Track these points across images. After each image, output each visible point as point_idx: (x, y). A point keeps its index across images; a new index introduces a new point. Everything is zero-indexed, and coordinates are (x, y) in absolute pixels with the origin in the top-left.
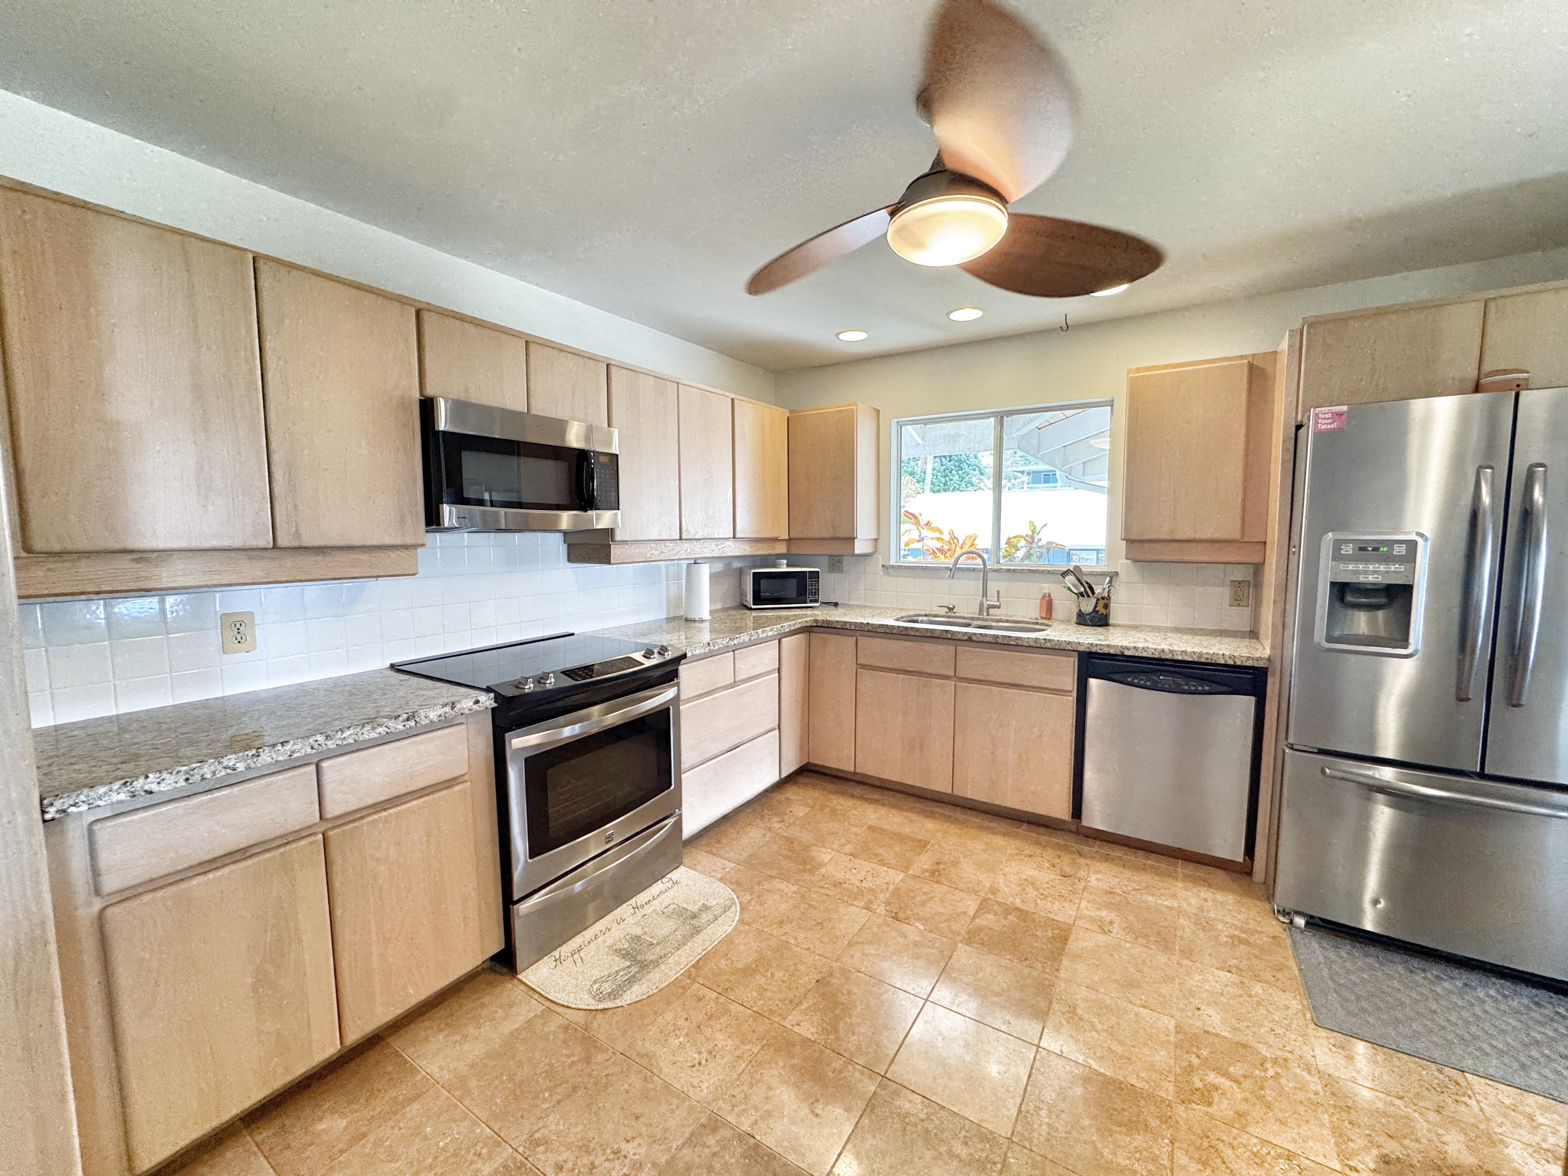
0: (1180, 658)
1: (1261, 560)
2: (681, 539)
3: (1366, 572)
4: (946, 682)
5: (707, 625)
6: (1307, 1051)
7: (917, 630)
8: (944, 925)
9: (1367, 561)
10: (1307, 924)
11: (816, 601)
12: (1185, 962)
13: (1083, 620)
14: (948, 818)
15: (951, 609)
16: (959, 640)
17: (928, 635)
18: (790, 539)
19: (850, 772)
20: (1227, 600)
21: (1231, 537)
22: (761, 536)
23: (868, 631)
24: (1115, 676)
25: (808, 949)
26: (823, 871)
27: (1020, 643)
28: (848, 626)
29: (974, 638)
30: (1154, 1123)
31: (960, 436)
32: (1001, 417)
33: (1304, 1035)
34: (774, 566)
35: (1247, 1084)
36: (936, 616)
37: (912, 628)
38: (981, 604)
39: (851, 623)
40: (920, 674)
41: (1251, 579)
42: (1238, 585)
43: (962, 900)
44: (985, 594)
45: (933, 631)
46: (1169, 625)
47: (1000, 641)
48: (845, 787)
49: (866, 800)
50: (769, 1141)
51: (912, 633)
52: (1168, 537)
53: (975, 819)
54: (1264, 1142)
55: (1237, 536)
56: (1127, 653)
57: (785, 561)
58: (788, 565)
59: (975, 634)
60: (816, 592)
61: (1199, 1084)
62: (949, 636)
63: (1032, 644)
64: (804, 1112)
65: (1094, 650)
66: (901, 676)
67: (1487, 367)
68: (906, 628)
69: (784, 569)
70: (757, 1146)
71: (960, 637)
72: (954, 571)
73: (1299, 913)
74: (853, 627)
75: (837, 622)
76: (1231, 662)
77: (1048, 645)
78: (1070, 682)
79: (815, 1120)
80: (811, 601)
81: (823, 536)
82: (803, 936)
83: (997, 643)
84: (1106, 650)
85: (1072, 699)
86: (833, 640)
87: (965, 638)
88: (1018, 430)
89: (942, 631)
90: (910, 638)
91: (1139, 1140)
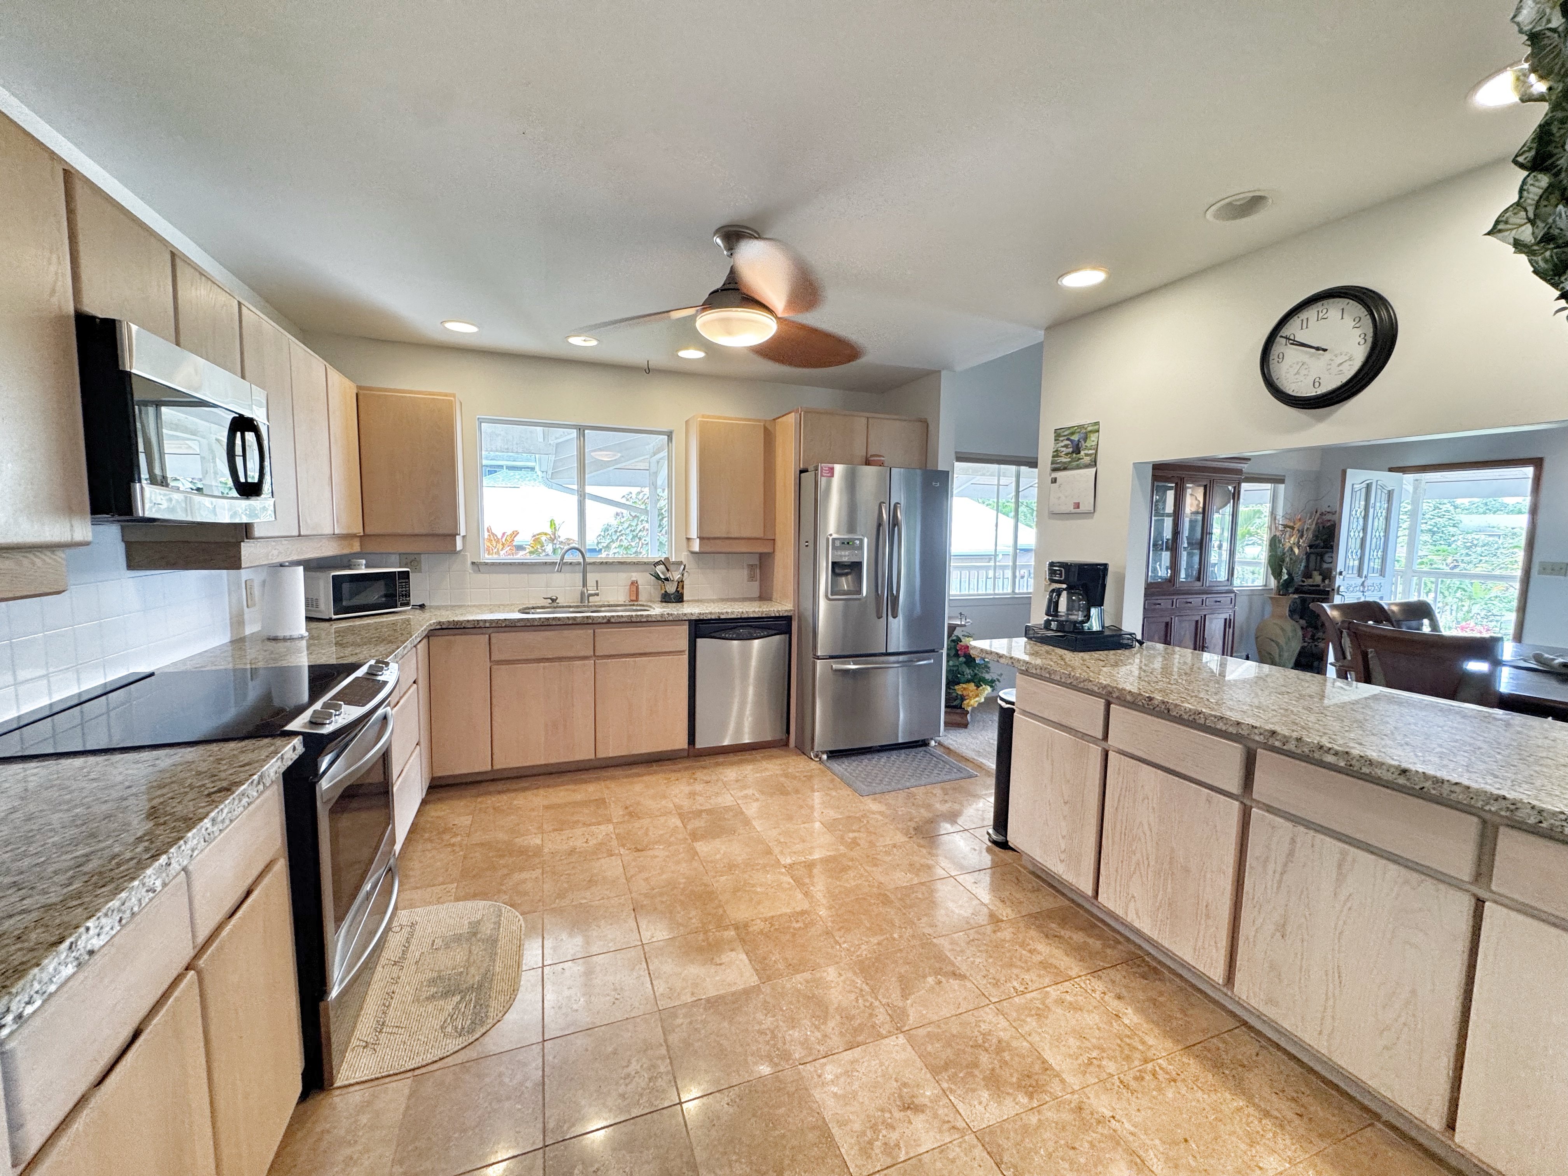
0: (752, 616)
1: (771, 550)
2: (299, 536)
3: (841, 556)
4: (587, 662)
5: (304, 643)
6: (867, 807)
7: (559, 619)
8: (672, 839)
9: (845, 549)
10: (828, 757)
11: (407, 604)
12: (799, 796)
13: (666, 598)
14: (598, 779)
15: (553, 600)
16: (599, 623)
17: (570, 622)
18: (365, 535)
19: (486, 772)
20: (746, 578)
21: (758, 536)
22: (350, 532)
23: (505, 627)
24: (713, 635)
25: (603, 898)
26: (546, 850)
27: (650, 619)
28: (481, 624)
29: (613, 620)
30: (850, 863)
31: (498, 435)
32: (581, 430)
33: (861, 802)
34: (349, 567)
35: (862, 830)
36: (570, 607)
37: (554, 618)
38: (582, 594)
39: (485, 621)
40: (560, 659)
41: (758, 563)
42: (751, 567)
43: (666, 821)
44: (585, 584)
45: (574, 618)
46: (715, 598)
47: (634, 620)
48: (482, 788)
49: (515, 790)
50: (712, 993)
51: (554, 623)
52: (726, 536)
53: (618, 772)
54: (885, 846)
55: (761, 535)
56: (722, 617)
57: (364, 562)
58: (367, 566)
59: (613, 617)
60: (408, 595)
61: (849, 840)
62: (590, 621)
63: (659, 619)
64: (713, 969)
65: (701, 617)
66: (542, 664)
67: (870, 454)
68: (548, 619)
69: (363, 571)
70: (708, 1000)
71: (600, 620)
72: (563, 565)
73: (823, 753)
74: (487, 625)
75: (468, 621)
76: (777, 615)
77: (671, 618)
78: (684, 645)
79: (723, 967)
80: (403, 605)
81: (416, 532)
82: (588, 893)
83: (632, 622)
84: (709, 617)
85: (685, 657)
86: (461, 641)
87: (605, 621)
88: (556, 438)
89: (583, 617)
90: (552, 628)
91: (852, 873)
